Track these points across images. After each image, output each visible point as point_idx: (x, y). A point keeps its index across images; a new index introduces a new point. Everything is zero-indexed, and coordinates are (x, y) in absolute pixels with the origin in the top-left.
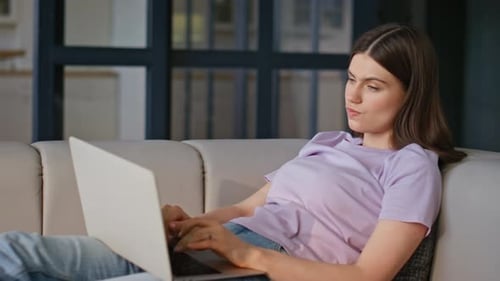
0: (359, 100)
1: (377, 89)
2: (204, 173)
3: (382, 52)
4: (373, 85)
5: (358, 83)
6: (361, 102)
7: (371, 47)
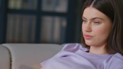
0: (90, 30)
1: (99, 23)
2: (11, 61)
3: (99, 5)
4: (96, 21)
5: (89, 22)
6: (91, 31)
7: (93, 3)
